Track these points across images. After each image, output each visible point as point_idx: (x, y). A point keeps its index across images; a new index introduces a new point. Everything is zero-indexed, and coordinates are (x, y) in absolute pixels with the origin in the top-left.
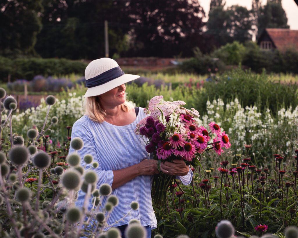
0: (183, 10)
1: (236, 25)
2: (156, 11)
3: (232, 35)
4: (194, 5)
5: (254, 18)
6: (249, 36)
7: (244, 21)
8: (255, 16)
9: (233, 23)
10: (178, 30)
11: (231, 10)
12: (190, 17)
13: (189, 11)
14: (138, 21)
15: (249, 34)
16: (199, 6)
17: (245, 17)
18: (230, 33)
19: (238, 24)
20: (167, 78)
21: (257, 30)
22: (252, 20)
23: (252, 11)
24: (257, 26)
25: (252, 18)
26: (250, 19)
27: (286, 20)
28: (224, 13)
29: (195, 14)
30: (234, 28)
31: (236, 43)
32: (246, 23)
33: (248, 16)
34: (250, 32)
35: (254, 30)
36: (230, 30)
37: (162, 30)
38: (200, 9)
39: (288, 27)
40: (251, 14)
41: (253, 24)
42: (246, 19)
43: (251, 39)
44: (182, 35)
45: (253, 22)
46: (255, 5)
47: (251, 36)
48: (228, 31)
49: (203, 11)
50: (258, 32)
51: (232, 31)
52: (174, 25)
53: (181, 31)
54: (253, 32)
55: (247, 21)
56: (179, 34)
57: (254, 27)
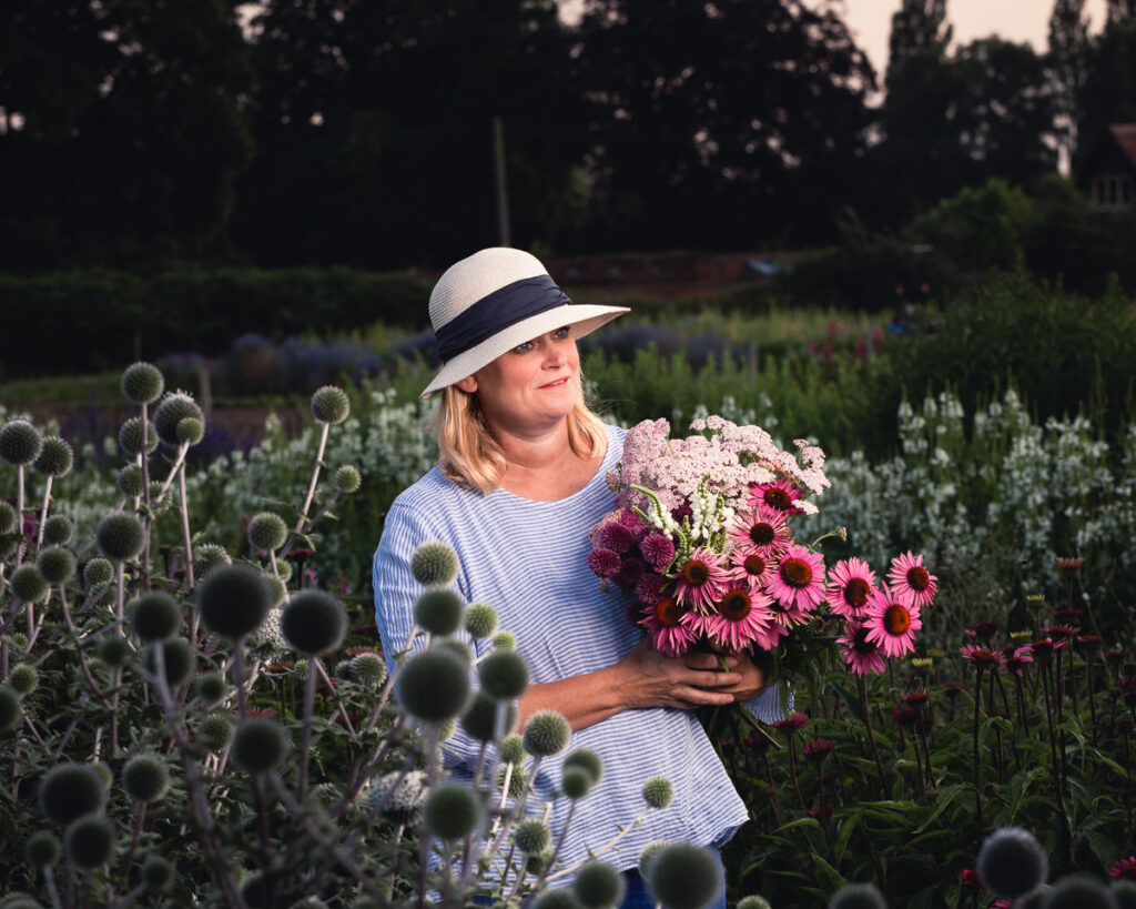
0: (790, 65)
1: (991, 116)
2: (688, 72)
3: (978, 155)
4: (831, 45)
5: (1060, 87)
6: (1044, 157)
7: (1023, 100)
8: (1063, 78)
9: (982, 110)
10: (774, 143)
11: (973, 60)
12: (816, 90)
13: (813, 69)
14: (620, 114)
15: (1044, 147)
16: (852, 48)
17: (1025, 86)
18: (972, 146)
19: (1000, 110)
20: (737, 328)
21: (1073, 131)
22: (1054, 95)
23: (1050, 60)
24: (1073, 115)
25: (1055, 85)
26: (1046, 90)
28: (949, 67)
29: (837, 81)
30: (985, 127)
31: (996, 184)
32: (1030, 106)
33: (1039, 81)
34: (1050, 141)
35: (1060, 133)
36: (973, 136)
37: (713, 146)
38: (856, 58)
40: (1049, 73)
41: (1059, 111)
42: (1029, 92)
43: (1054, 168)
44: (788, 159)
45: (1061, 102)
46: (1061, 36)
47: (1054, 155)
48: (965, 138)
49: (866, 69)
50: (1079, 139)
51: (980, 140)
52: (756, 124)
53: (786, 147)
54: (1060, 141)
55: (1036, 99)
56: (775, 158)
57: (1061, 121)
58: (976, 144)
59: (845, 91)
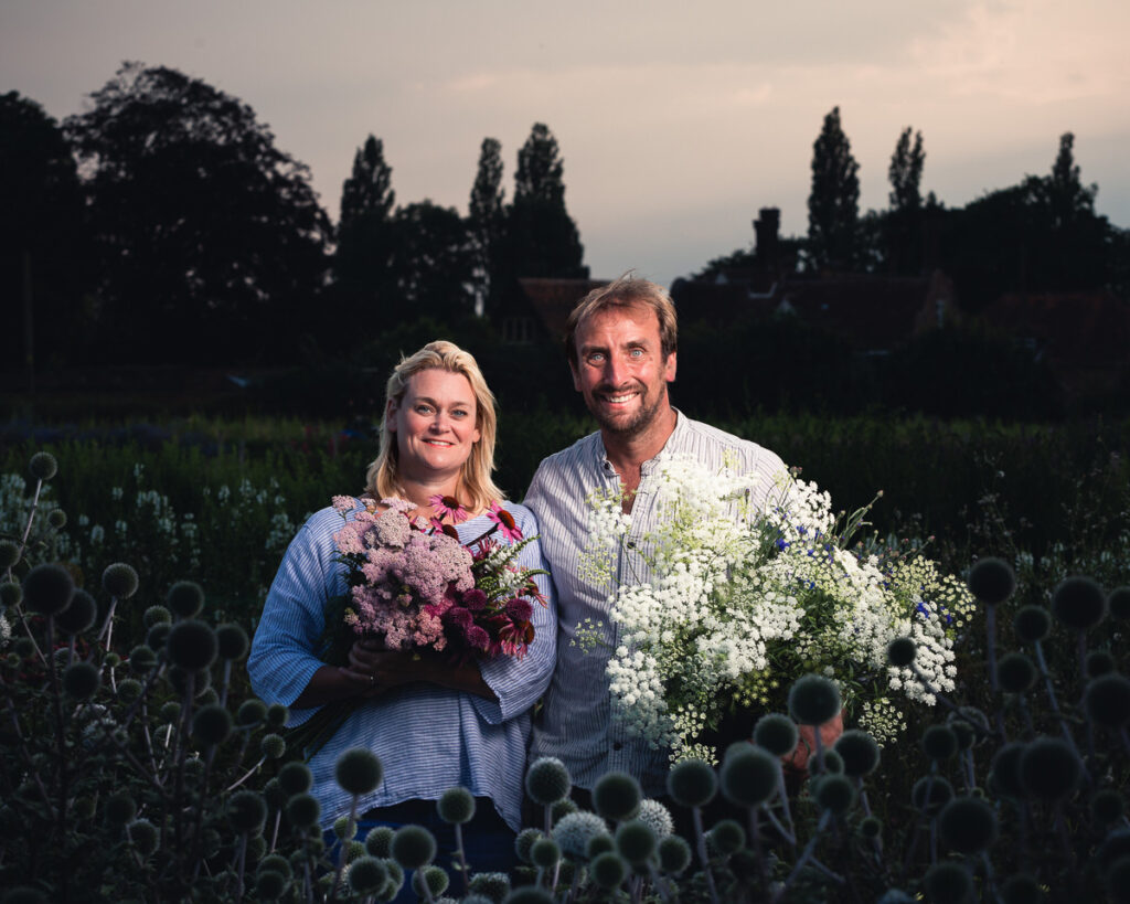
0: (265, 219)
1: (423, 266)
2: (181, 221)
3: (411, 297)
4: (297, 204)
5: (478, 246)
6: (464, 300)
7: (449, 254)
8: (481, 239)
9: (416, 261)
10: (249, 281)
11: (409, 221)
12: (285, 240)
13: (282, 223)
14: (125, 253)
15: (465, 292)
16: (315, 207)
17: (452, 244)
18: (407, 288)
19: (430, 261)
20: (217, 428)
21: (488, 281)
22: (473, 251)
23: (470, 223)
24: (487, 268)
25: (474, 244)
26: (467, 247)
27: (578, 251)
28: (390, 224)
29: (302, 233)
30: (418, 274)
32: (453, 259)
33: (462, 240)
34: (470, 288)
35: (477, 282)
36: (408, 282)
37: (200, 281)
38: (318, 215)
39: (586, 271)
40: (470, 234)
41: (477, 265)
42: (454, 248)
43: (471, 309)
44: (261, 294)
45: (478, 258)
46: (480, 204)
47: (472, 299)
48: (401, 283)
49: (325, 221)
50: (491, 287)
51: (413, 285)
52: (236, 266)
53: (257, 284)
54: (476, 288)
55: (458, 254)
56: (251, 293)
57: (478, 273)
58: (410, 288)
59: (308, 240)
